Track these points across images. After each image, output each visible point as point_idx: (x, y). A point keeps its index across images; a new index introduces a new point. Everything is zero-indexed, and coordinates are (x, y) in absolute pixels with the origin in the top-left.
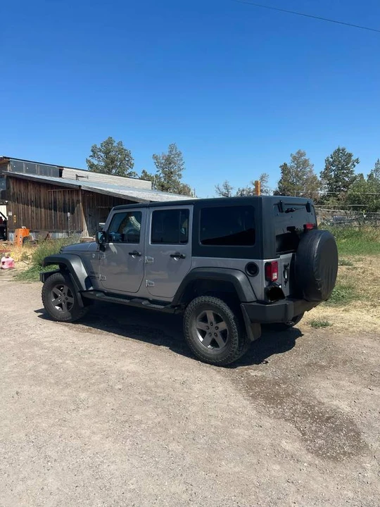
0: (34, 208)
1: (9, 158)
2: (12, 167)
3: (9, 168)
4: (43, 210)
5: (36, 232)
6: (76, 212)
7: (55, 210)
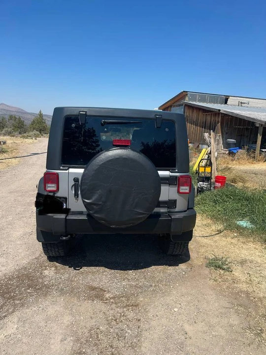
0: (194, 126)
1: (187, 92)
2: (189, 98)
3: (187, 99)
4: (199, 128)
5: (193, 143)
6: (216, 130)
7: (205, 128)
